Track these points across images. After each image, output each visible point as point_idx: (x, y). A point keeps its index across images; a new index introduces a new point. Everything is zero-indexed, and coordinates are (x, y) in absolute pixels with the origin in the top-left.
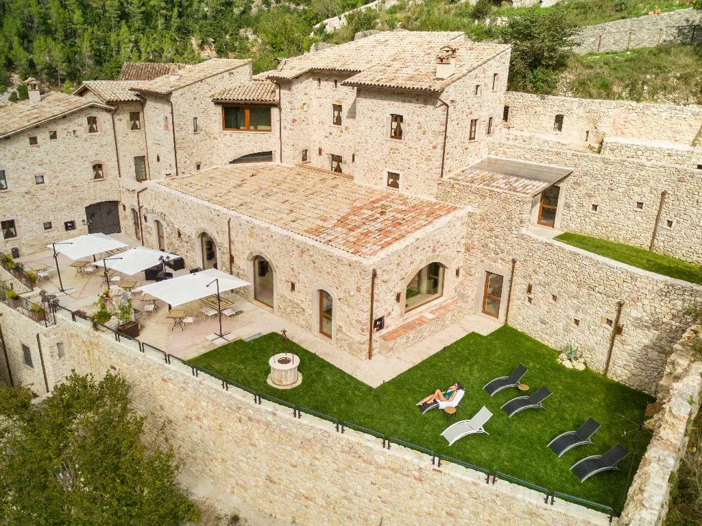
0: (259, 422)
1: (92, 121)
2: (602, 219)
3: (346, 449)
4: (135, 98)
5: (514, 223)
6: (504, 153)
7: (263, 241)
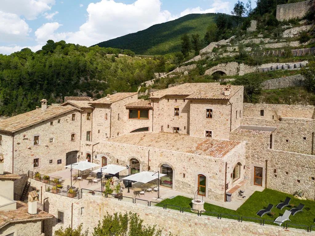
0: (200, 224)
1: (74, 115)
2: (291, 145)
3: (244, 229)
4: (90, 107)
5: (265, 146)
6: (247, 123)
7: (168, 157)
